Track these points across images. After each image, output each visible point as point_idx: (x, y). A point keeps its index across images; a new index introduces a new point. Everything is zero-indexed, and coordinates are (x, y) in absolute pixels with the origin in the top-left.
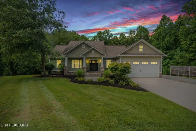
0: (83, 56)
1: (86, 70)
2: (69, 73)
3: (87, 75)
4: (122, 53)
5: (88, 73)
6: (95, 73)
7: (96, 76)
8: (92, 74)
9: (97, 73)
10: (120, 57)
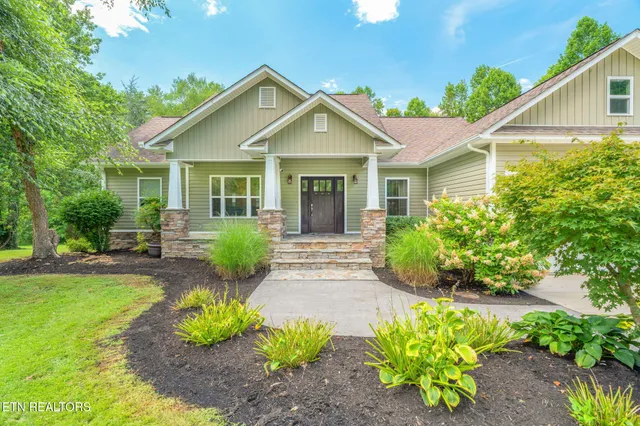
0: (264, 148)
1: (278, 226)
2: (189, 247)
3: (288, 259)
4: (503, 123)
5: (289, 246)
6: (332, 244)
7: (339, 265)
8: (314, 255)
9: (345, 249)
10: (487, 147)
